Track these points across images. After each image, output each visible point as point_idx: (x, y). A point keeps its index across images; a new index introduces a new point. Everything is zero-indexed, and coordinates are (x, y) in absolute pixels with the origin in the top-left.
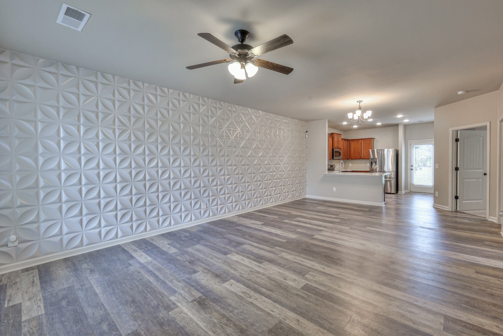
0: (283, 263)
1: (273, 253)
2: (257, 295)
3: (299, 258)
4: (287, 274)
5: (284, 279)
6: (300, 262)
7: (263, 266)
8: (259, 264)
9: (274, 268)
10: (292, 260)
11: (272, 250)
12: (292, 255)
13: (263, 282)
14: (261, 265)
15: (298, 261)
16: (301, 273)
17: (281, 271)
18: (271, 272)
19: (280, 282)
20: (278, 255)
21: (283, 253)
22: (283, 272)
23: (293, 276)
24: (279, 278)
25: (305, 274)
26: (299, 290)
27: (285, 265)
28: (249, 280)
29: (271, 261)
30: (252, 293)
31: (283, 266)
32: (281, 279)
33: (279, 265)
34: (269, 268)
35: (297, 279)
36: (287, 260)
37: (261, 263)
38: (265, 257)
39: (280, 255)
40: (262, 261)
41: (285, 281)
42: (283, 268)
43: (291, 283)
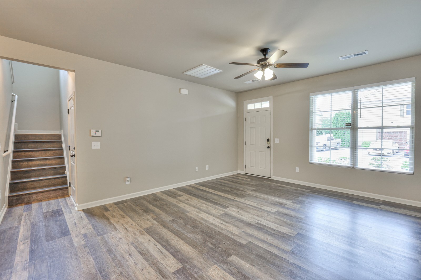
0: (238, 222)
1: (248, 234)
2: (254, 205)
3: (223, 226)
4: (236, 215)
5: (238, 212)
6: (223, 223)
7: (255, 220)
8: (259, 222)
9: (246, 219)
10: (230, 225)
11: (250, 239)
12: (228, 231)
13: (252, 211)
14: (257, 221)
15: (225, 224)
16: (226, 215)
17: (241, 216)
18: (248, 216)
19: (242, 210)
20: (243, 231)
21: (237, 233)
22: (239, 215)
23: (232, 213)
24: (242, 212)
25: (224, 214)
26: (231, 207)
27: (236, 221)
28: (262, 212)
29: (249, 225)
30: (257, 206)
31: (239, 220)
32: (241, 212)
33: (242, 221)
34: (250, 218)
35: (230, 212)
36: (234, 226)
37: (257, 223)
38: (255, 229)
39: (241, 231)
40: (257, 225)
41: (238, 211)
42: (238, 218)
43: (235, 210)
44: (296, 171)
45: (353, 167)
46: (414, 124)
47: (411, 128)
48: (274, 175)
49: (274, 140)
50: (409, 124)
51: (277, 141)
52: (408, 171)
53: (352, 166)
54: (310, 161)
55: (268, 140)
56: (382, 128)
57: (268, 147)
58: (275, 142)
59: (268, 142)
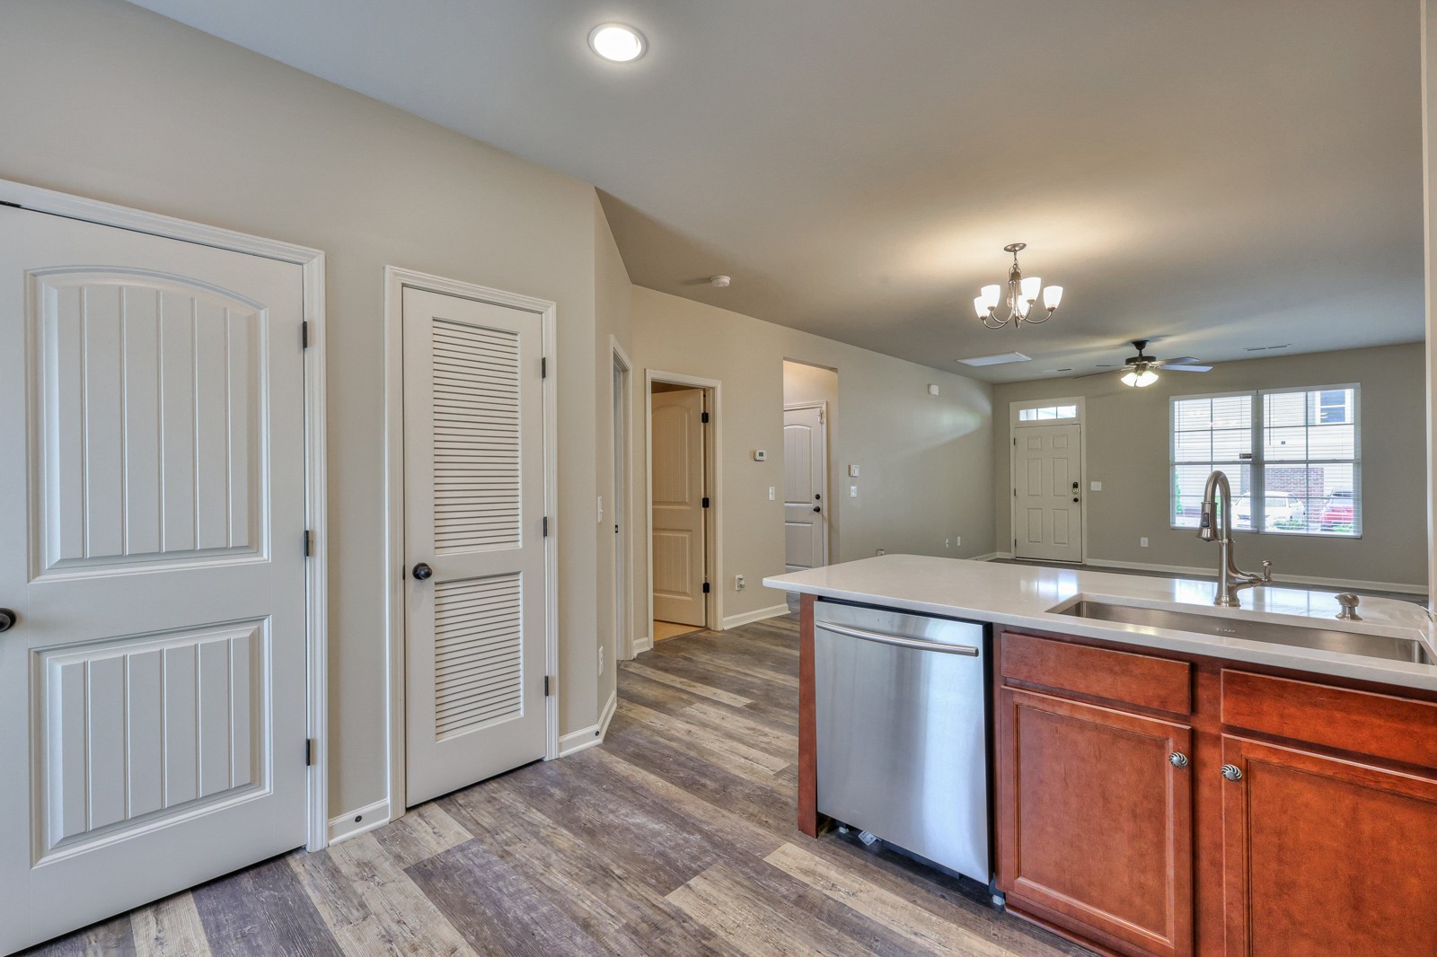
44: (1142, 545)
45: (1258, 532)
46: (1359, 457)
47: (1355, 462)
48: (1090, 556)
49: (1089, 486)
50: (1352, 457)
51: (1096, 486)
52: (1351, 534)
53: (1256, 529)
54: (1172, 525)
55: (1075, 486)
56: (1307, 462)
57: (1076, 500)
58: (1092, 489)
59: (1076, 490)
